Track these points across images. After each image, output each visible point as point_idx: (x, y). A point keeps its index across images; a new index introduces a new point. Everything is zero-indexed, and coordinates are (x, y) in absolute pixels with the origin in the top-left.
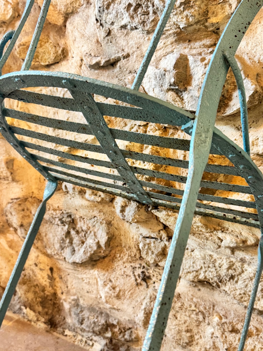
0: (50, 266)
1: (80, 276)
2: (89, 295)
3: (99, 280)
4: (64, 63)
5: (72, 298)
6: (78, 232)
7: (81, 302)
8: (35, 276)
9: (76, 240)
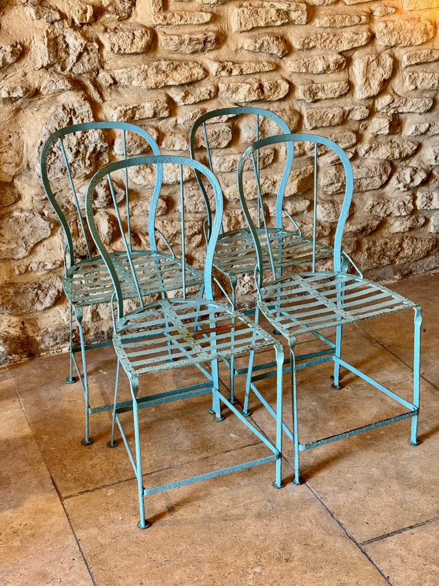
0: (21, 320)
1: (47, 315)
2: (55, 323)
3: (60, 311)
4: (20, 202)
5: (43, 331)
6: (43, 291)
7: (50, 330)
8: (10, 334)
9: (41, 295)
